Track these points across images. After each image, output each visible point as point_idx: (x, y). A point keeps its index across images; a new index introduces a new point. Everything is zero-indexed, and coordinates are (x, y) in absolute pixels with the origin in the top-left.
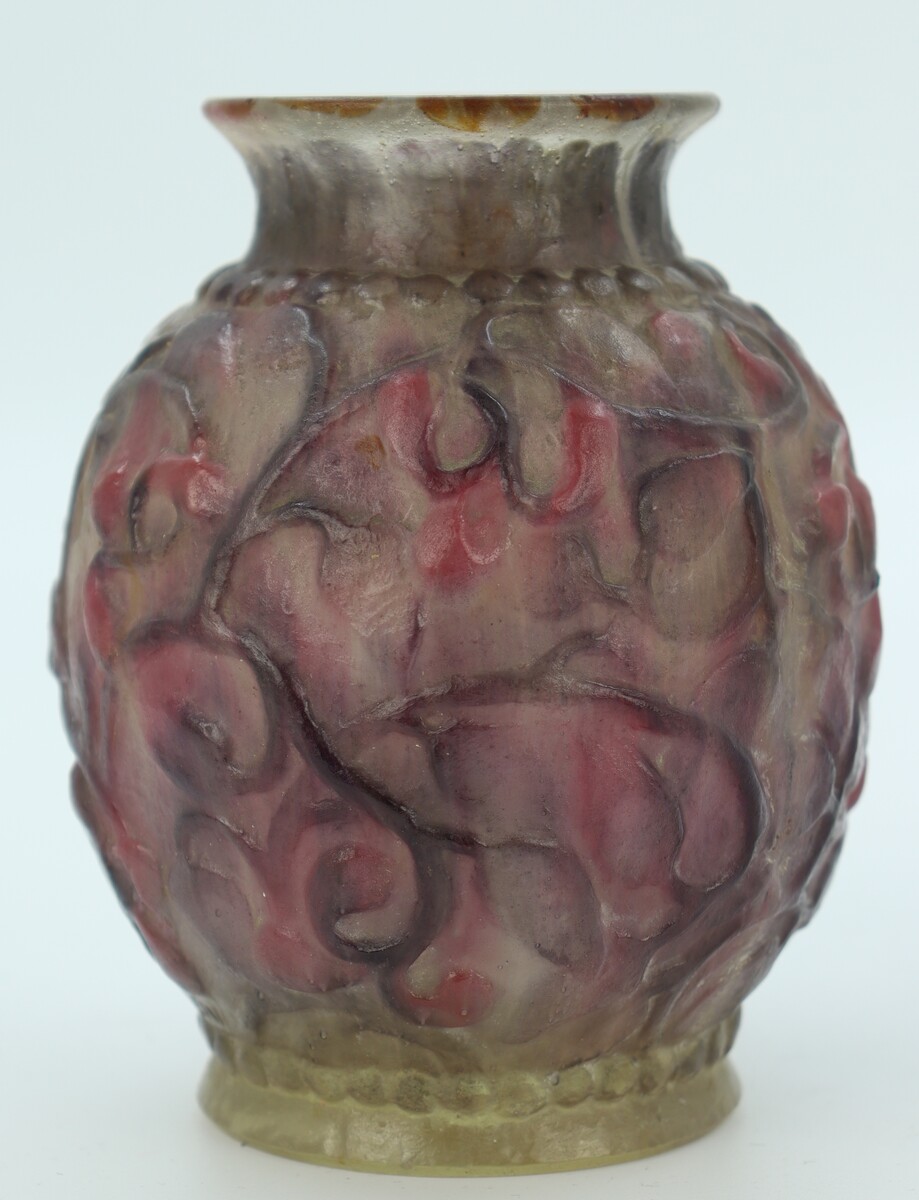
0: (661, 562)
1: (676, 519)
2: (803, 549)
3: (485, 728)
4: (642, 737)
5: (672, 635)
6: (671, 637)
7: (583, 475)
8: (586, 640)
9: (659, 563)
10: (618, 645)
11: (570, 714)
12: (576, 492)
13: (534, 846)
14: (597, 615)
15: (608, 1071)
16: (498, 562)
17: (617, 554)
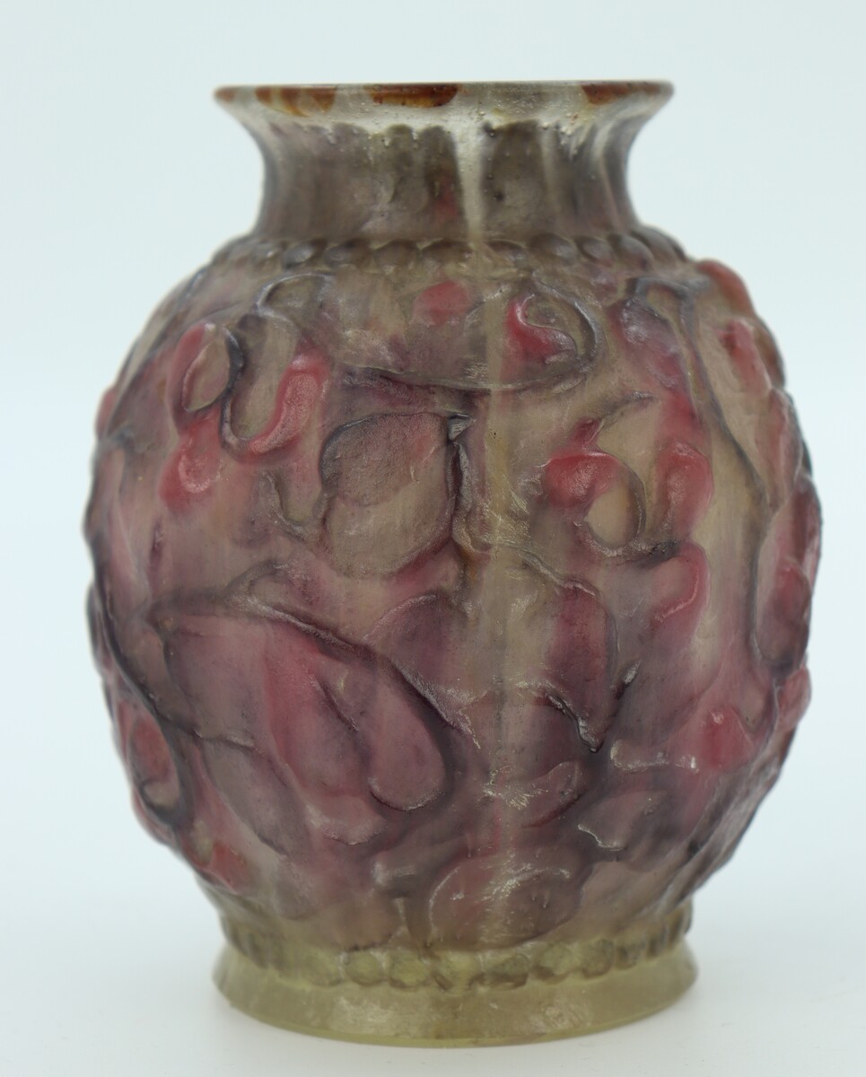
0: (343, 505)
1: (359, 469)
2: (524, 508)
3: (197, 635)
4: (322, 661)
5: (348, 572)
6: (345, 574)
7: (281, 422)
8: (270, 569)
9: (341, 506)
10: (297, 575)
11: (258, 632)
12: (271, 437)
13: (234, 744)
14: (282, 548)
15: (395, 961)
16: (209, 492)
17: (305, 495)
